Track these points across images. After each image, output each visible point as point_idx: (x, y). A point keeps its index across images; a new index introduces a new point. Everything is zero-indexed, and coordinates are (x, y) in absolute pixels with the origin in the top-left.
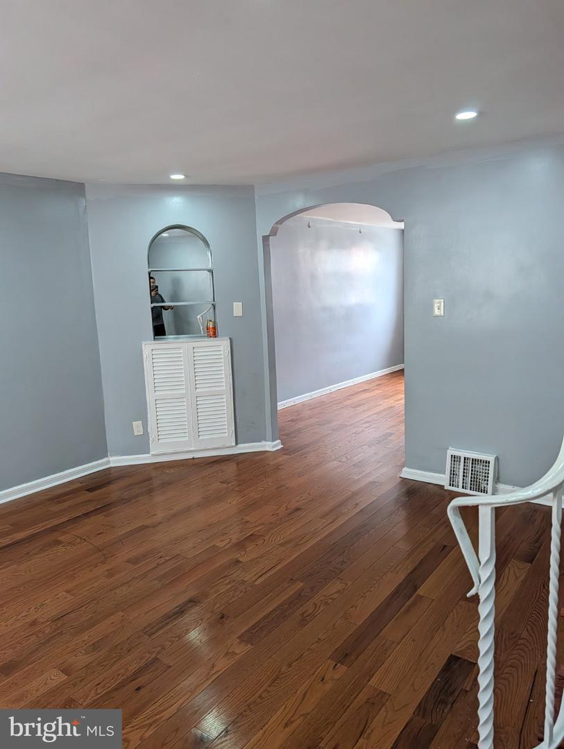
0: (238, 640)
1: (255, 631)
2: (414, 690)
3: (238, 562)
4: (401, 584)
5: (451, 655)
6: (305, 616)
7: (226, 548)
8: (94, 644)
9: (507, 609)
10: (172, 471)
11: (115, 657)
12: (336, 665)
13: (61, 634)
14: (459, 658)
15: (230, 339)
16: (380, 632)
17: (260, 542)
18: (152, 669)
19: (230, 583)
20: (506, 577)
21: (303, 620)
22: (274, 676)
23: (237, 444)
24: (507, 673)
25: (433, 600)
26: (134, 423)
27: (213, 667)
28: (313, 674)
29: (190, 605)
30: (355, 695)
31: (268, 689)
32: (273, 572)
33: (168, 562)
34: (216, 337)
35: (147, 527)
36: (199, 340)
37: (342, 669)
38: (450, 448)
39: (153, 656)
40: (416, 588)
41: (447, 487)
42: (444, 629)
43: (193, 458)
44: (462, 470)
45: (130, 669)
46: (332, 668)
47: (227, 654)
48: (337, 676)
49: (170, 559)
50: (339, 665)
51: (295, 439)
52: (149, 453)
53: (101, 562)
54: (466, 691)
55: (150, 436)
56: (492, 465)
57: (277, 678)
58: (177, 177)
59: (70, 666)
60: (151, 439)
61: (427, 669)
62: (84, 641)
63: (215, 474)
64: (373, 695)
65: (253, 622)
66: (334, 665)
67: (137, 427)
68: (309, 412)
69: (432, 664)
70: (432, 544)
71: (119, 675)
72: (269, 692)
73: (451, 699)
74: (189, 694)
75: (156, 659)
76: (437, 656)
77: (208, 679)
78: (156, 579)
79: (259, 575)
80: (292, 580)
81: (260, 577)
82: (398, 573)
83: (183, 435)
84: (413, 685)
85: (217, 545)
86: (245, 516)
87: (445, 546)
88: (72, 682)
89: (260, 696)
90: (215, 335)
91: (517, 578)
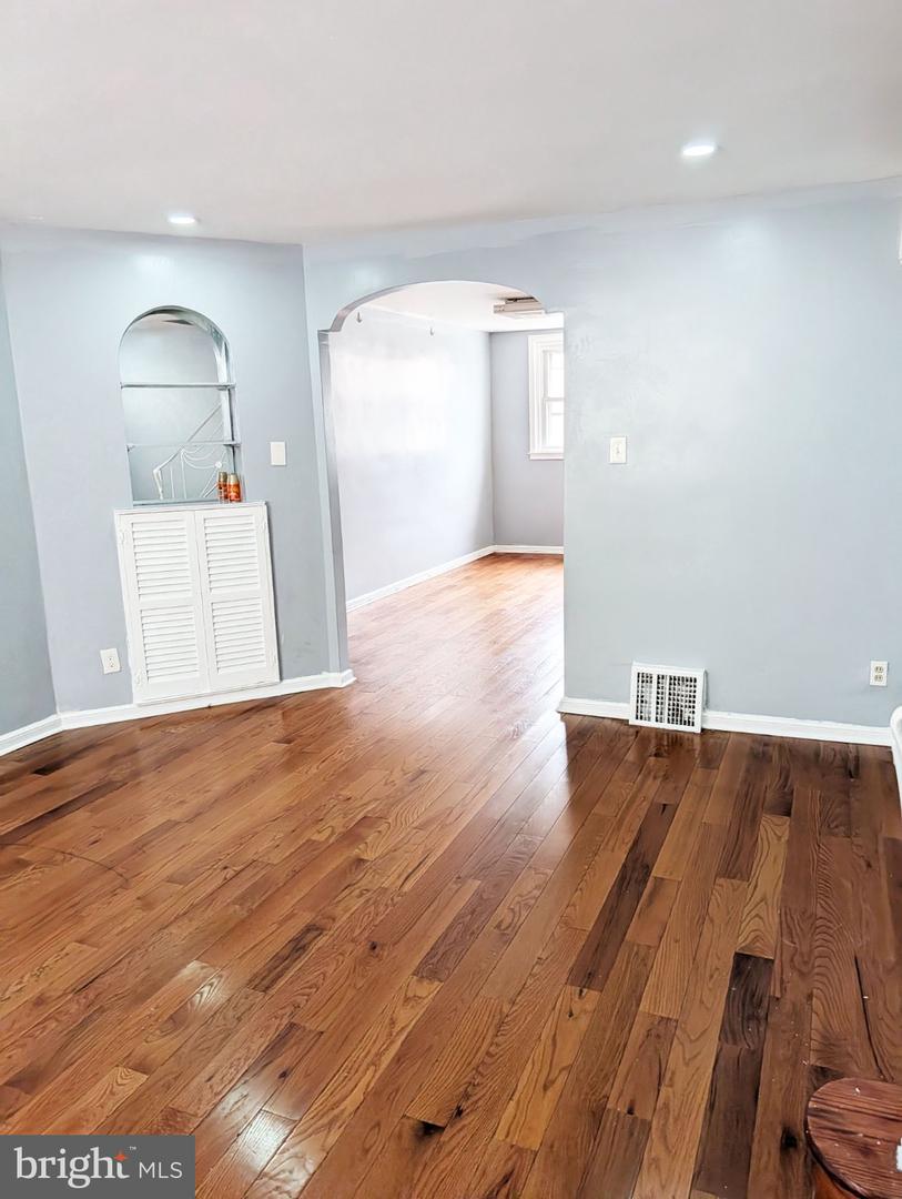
0: (415, 977)
1: (435, 960)
2: (707, 1008)
3: (360, 861)
4: (624, 866)
5: (736, 954)
6: (502, 928)
7: (331, 841)
8: (171, 1017)
9: (784, 882)
10: (181, 729)
11: (220, 1033)
12: (581, 991)
13: (102, 1010)
14: (749, 957)
15: (266, 504)
16: (625, 935)
17: (383, 827)
18: (292, 1041)
19: (361, 895)
20: (765, 838)
21: (504, 934)
22: (496, 1021)
23: (281, 679)
24: (819, 966)
25: (680, 883)
26: (104, 653)
27: (393, 1023)
28: (554, 1009)
29: (310, 936)
30: (627, 1029)
31: (496, 1040)
32: (423, 870)
33: (243, 873)
34: (240, 501)
35: (178, 823)
36: (211, 506)
37: (592, 996)
38: (634, 663)
39: (285, 1021)
40: (647, 869)
41: (633, 721)
42: (712, 921)
43: (210, 707)
44: (654, 695)
45: (254, 1047)
46: (577, 996)
47: (407, 1000)
48: (589, 1007)
49: (243, 870)
50: (585, 990)
51: (369, 667)
52: (130, 702)
53: (121, 887)
54: (778, 999)
55: (133, 672)
56: (700, 684)
57: (502, 1023)
58: (182, 221)
59: (144, 1059)
60: (134, 679)
61: (712, 977)
62: (150, 1016)
63: (258, 730)
64: (652, 1023)
65: (427, 949)
66: (578, 991)
67: (109, 659)
68: (374, 624)
69: (717, 969)
70: (646, 805)
71: (239, 1059)
72: (497, 1045)
73: (762, 1013)
74: (372, 1068)
75: (292, 1026)
76: (719, 959)
77: (392, 1042)
78: (234, 903)
79: (405, 875)
80: (459, 878)
81: (407, 878)
82: (613, 850)
83: (191, 668)
84: (702, 1002)
85: (313, 838)
86: (341, 789)
87: (665, 805)
88: (161, 1083)
89: (488, 1053)
90: (239, 498)
91: (779, 838)
